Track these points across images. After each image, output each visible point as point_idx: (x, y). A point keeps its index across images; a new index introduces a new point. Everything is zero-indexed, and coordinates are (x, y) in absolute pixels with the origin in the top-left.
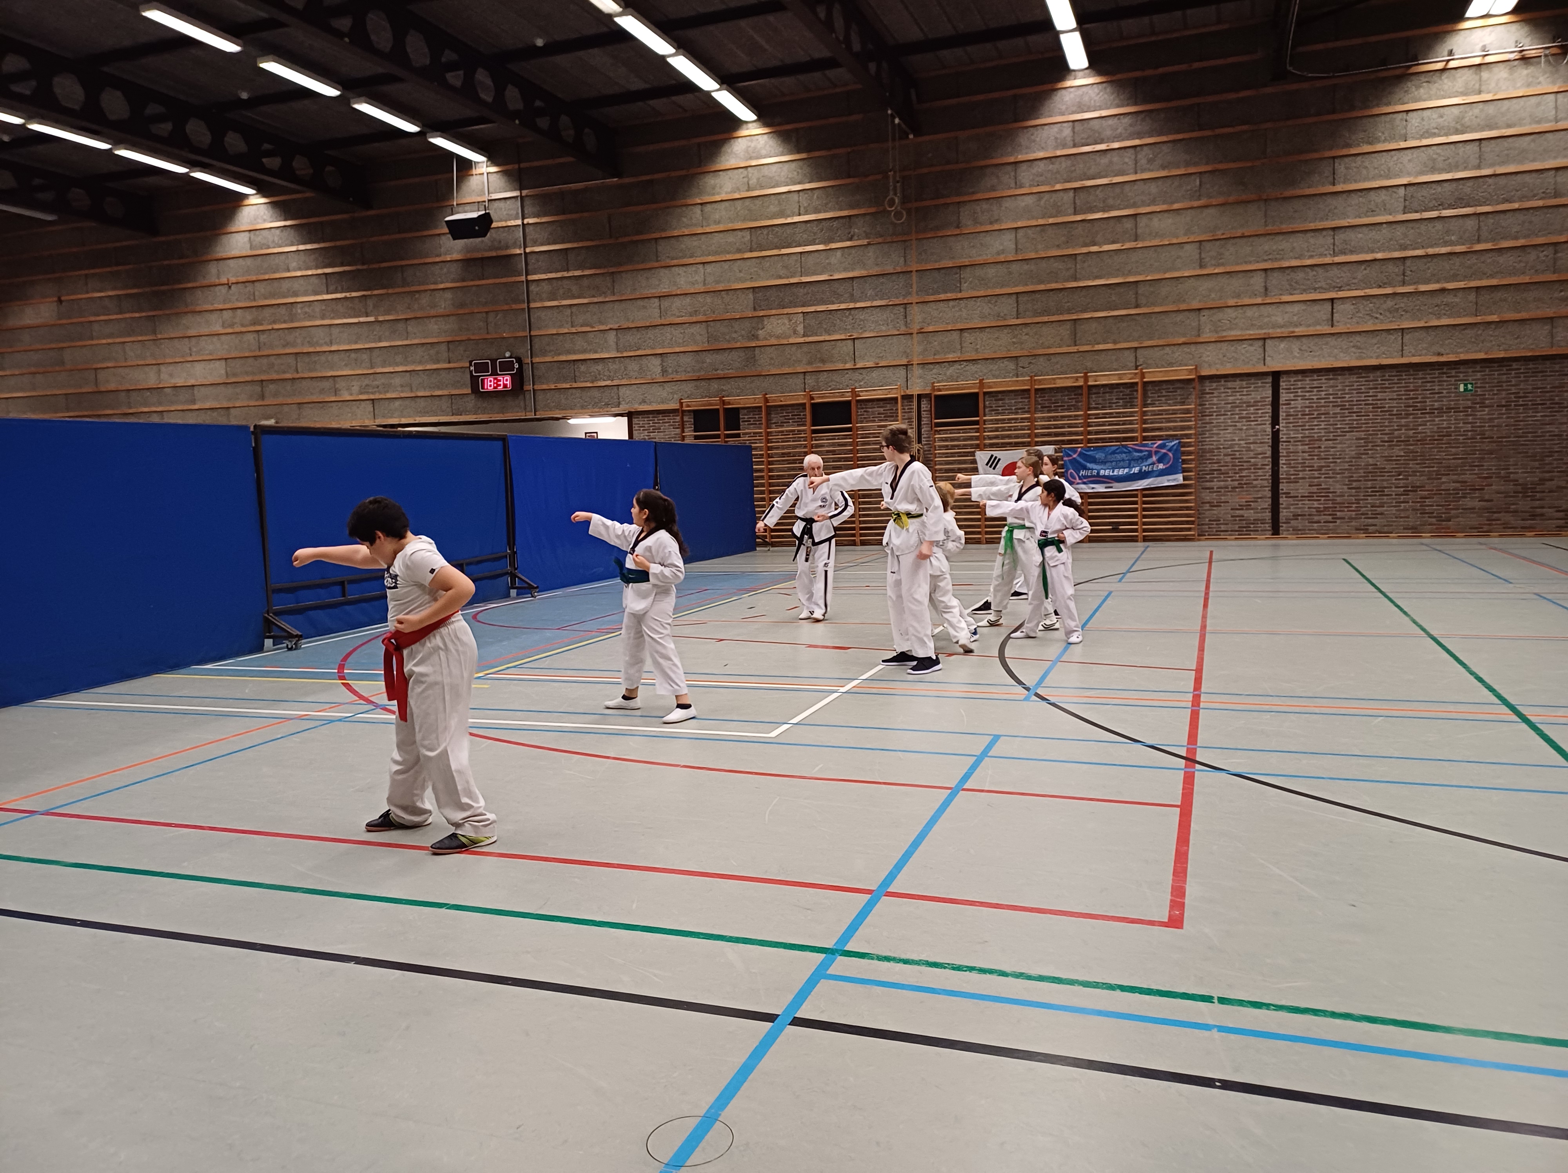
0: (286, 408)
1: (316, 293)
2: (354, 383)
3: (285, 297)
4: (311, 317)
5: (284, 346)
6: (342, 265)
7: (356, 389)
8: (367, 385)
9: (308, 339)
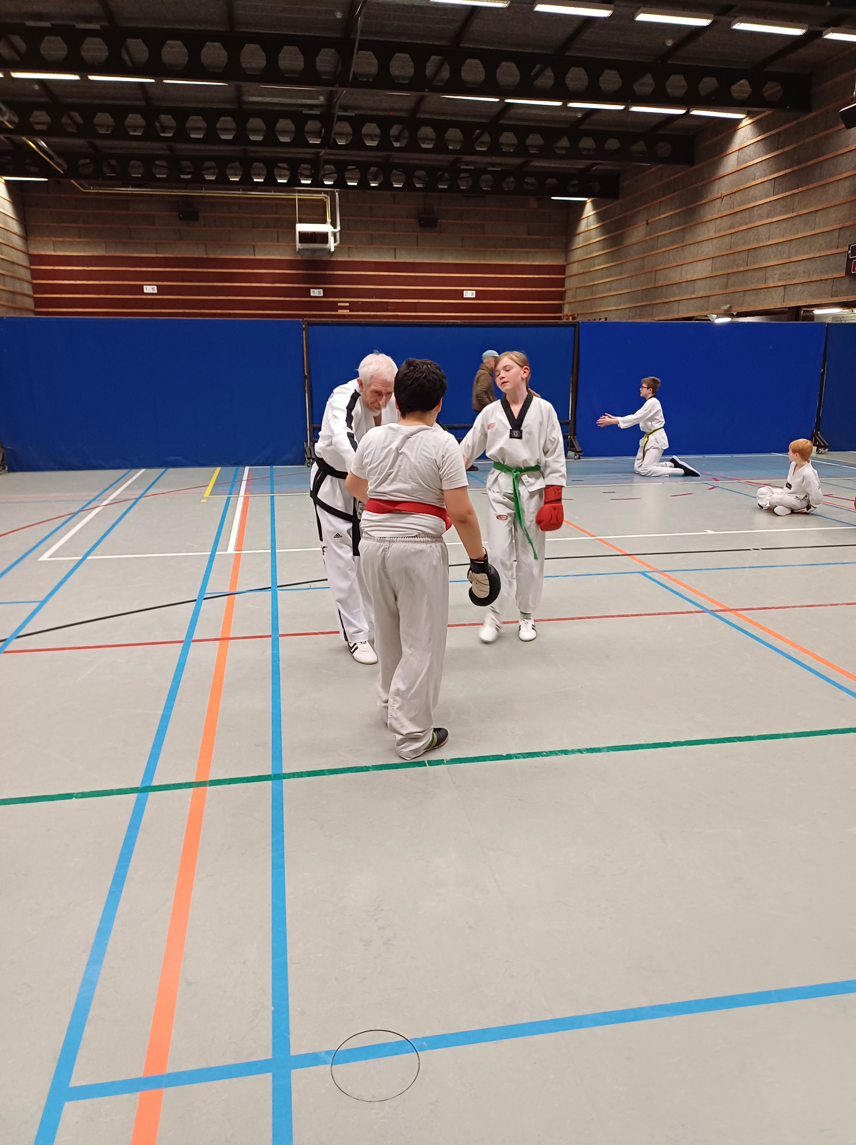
0: (737, 295)
1: (767, 196)
2: (776, 272)
3: (749, 202)
4: (761, 217)
5: (743, 244)
6: (786, 169)
7: (777, 276)
8: (784, 273)
9: (756, 237)
